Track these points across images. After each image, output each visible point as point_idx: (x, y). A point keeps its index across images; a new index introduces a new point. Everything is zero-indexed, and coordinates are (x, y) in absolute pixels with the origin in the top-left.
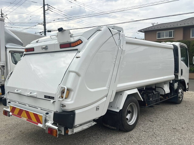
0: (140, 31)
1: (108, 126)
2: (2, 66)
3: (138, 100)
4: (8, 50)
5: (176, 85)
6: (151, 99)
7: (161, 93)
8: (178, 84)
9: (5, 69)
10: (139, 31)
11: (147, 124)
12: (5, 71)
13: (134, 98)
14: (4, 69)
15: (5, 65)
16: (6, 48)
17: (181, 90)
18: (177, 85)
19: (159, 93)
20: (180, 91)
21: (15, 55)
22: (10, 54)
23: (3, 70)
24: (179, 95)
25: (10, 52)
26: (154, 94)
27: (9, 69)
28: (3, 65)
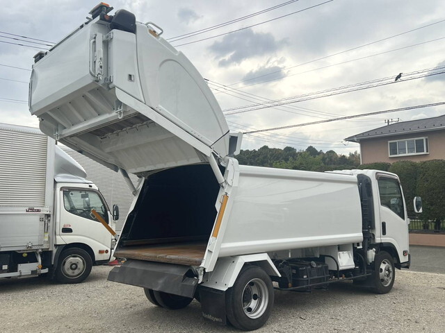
0: (350, 139)
1: (210, 317)
2: (46, 215)
3: (270, 276)
4: (59, 186)
5: (371, 254)
6: (305, 277)
7: (330, 268)
8: (375, 252)
9: (51, 221)
10: (346, 140)
11: (290, 322)
12: (50, 224)
13: (259, 270)
14: (49, 220)
15: (51, 213)
16: (55, 182)
17: (387, 264)
18: (374, 254)
19: (327, 267)
20: (383, 266)
21: (72, 194)
22: (62, 192)
23: (46, 222)
24: (381, 274)
25: (61, 189)
26: (312, 267)
27: (58, 220)
28: (48, 213)
